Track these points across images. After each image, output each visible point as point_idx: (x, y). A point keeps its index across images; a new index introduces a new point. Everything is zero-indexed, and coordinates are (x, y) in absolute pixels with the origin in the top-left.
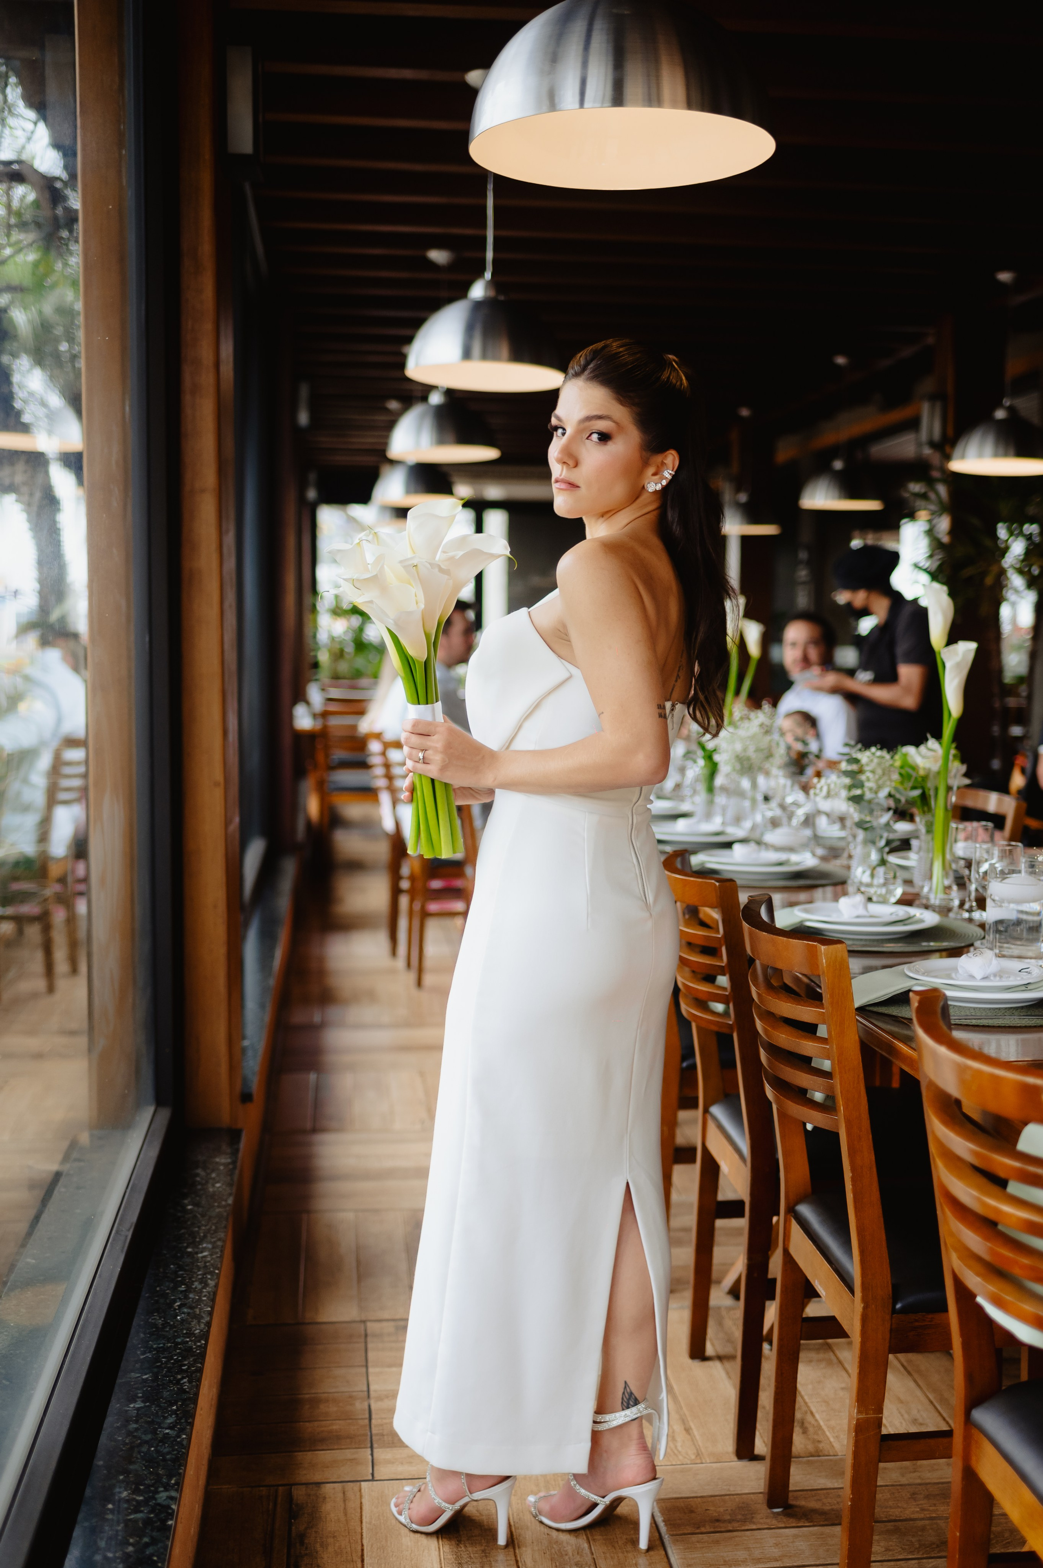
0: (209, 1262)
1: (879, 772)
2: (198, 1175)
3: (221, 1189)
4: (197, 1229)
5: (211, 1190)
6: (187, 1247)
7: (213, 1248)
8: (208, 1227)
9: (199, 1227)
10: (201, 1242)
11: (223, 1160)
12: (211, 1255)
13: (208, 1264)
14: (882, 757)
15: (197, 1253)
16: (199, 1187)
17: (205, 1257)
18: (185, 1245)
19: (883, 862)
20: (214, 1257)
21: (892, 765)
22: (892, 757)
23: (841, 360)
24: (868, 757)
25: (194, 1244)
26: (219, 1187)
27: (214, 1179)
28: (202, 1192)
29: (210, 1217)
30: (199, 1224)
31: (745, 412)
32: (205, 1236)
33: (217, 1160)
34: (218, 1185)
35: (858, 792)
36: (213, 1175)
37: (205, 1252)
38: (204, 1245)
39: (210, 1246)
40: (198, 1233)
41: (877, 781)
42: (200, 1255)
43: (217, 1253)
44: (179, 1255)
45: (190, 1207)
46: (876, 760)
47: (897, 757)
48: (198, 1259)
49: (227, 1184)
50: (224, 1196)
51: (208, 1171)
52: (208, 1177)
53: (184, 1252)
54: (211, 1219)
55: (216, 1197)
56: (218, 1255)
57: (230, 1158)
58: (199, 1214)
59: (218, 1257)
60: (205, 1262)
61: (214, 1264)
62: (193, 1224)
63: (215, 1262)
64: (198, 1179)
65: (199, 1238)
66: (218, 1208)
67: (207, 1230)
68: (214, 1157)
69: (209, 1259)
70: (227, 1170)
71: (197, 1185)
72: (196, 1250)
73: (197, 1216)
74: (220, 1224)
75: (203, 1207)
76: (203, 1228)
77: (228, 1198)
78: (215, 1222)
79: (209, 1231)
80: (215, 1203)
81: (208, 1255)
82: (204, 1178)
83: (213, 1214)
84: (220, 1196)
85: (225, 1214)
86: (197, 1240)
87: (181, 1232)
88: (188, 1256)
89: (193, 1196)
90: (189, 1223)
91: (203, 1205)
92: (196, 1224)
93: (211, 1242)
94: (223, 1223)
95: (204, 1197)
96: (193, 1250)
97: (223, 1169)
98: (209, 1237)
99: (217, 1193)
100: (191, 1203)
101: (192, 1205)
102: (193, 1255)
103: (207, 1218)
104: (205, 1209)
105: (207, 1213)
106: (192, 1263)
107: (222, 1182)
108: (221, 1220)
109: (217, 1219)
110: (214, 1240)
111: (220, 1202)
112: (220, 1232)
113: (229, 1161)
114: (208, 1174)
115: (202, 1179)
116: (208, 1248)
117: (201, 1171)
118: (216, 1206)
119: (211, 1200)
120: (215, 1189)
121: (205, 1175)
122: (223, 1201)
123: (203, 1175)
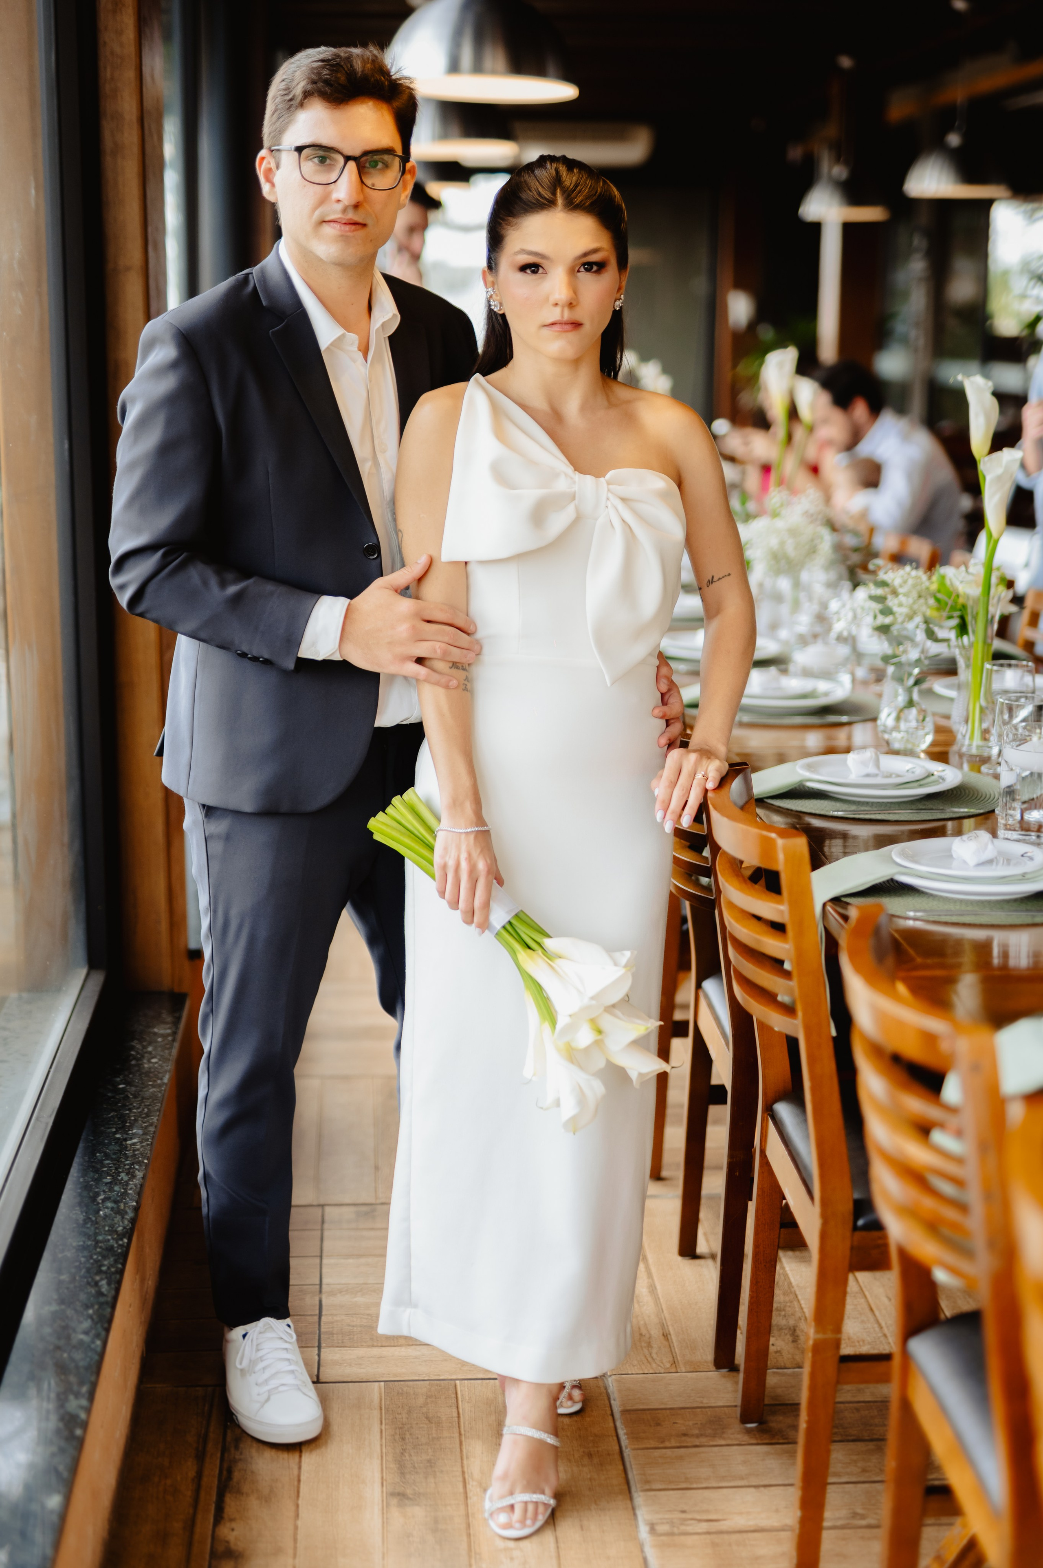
0: (138, 1150)
1: (915, 594)
2: (133, 1048)
3: (156, 1065)
4: (127, 1112)
5: (146, 1066)
6: (115, 1133)
7: (143, 1134)
8: (139, 1110)
9: (130, 1110)
10: (131, 1127)
11: (162, 1030)
12: (141, 1142)
13: (136, 1153)
14: (917, 577)
15: (126, 1140)
16: (133, 1062)
17: (134, 1144)
18: (114, 1130)
19: (910, 704)
20: (144, 1144)
21: (927, 588)
22: (930, 578)
23: (960, 4)
24: (902, 577)
25: (123, 1129)
26: (156, 1063)
27: (150, 1053)
28: (136, 1068)
29: (143, 1098)
30: (131, 1106)
31: (846, 62)
32: (136, 1120)
33: (156, 1030)
34: (154, 1060)
35: (887, 620)
36: (150, 1049)
37: (135, 1139)
38: (134, 1131)
39: (140, 1132)
40: (129, 1117)
41: (911, 608)
42: (129, 1142)
43: (147, 1140)
44: (106, 1141)
45: (121, 1086)
46: (910, 582)
47: (935, 578)
48: (126, 1147)
49: (164, 1059)
50: (160, 1073)
51: (144, 1043)
52: (145, 1050)
53: (112, 1139)
54: (144, 1100)
55: (151, 1075)
56: (149, 1143)
57: (169, 1028)
58: (132, 1094)
59: (148, 1145)
60: (134, 1151)
61: (144, 1153)
62: (124, 1106)
63: (145, 1151)
64: (133, 1053)
65: (129, 1123)
66: (152, 1088)
67: (139, 1113)
68: (154, 1027)
69: (138, 1147)
70: (166, 1042)
71: (131, 1060)
72: (125, 1136)
73: (128, 1097)
74: (153, 1107)
75: (136, 1086)
76: (135, 1111)
77: (164, 1076)
78: (148, 1104)
79: (141, 1115)
80: (150, 1081)
81: (138, 1142)
82: (140, 1052)
83: (147, 1094)
84: (156, 1073)
85: (160, 1095)
86: (128, 1124)
87: (110, 1116)
88: (116, 1143)
89: (126, 1073)
90: (120, 1105)
91: (136, 1084)
92: (128, 1106)
93: (142, 1127)
94: (157, 1106)
95: (137, 1075)
96: (122, 1136)
97: (162, 1041)
98: (140, 1122)
99: (152, 1070)
100: (124, 1081)
101: (124, 1084)
102: (122, 1142)
103: (139, 1099)
104: (138, 1088)
105: (140, 1093)
106: (120, 1151)
107: (158, 1057)
108: (155, 1101)
109: (151, 1100)
110: (145, 1124)
111: (155, 1081)
112: (153, 1116)
113: (169, 1031)
114: (145, 1047)
115: (138, 1053)
116: (138, 1134)
117: (137, 1043)
118: (150, 1085)
119: (146, 1079)
120: (151, 1065)
121: (141, 1048)
122: (159, 1080)
123: (138, 1049)
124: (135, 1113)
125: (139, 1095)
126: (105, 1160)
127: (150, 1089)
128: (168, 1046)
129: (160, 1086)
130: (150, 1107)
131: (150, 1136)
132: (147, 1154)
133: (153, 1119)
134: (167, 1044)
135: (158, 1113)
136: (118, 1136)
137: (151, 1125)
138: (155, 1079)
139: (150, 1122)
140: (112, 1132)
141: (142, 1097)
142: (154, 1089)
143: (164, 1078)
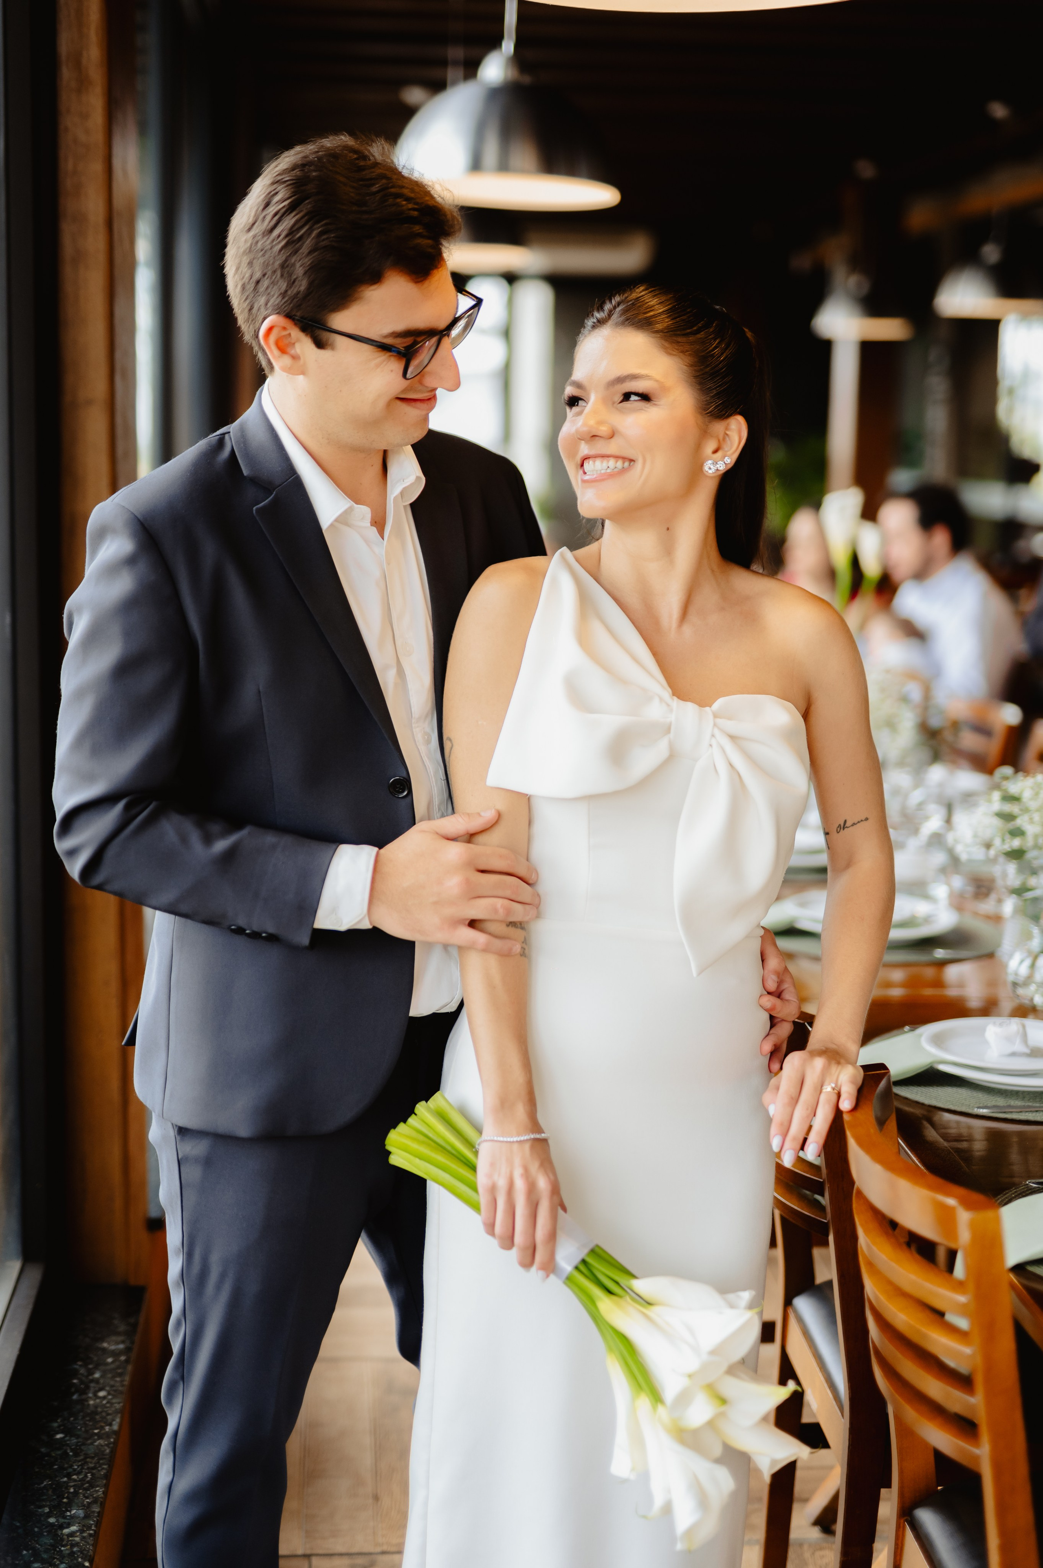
0: (77, 1544)
2: (75, 1373)
3: (104, 1402)
4: (65, 1479)
6: (49, 1515)
7: (87, 1517)
8: (80, 1477)
9: (69, 1476)
10: (69, 1506)
11: (113, 1345)
12: (82, 1531)
13: (75, 1549)
15: (62, 1527)
16: (75, 1397)
17: (72, 1534)
18: (47, 1510)
20: (85, 1535)
23: (999, 111)
25: (60, 1509)
26: (104, 1398)
27: (97, 1381)
28: (79, 1407)
29: (87, 1456)
30: (70, 1470)
31: (866, 170)
32: (76, 1493)
33: (105, 1345)
34: (102, 1394)
36: (97, 1375)
37: (73, 1526)
38: (73, 1512)
39: (81, 1513)
40: (67, 1487)
42: (66, 1531)
43: (89, 1528)
44: (36, 1529)
45: (59, 1436)
48: (62, 1540)
49: (114, 1392)
50: (108, 1414)
51: (91, 1366)
52: (91, 1377)
53: (44, 1525)
54: (88, 1460)
55: (97, 1417)
56: (91, 1532)
57: (123, 1342)
58: (72, 1450)
59: (90, 1535)
60: (72, 1546)
61: (85, 1550)
62: (62, 1468)
63: (86, 1545)
64: (75, 1381)
65: (67, 1498)
66: (99, 1439)
67: (80, 1480)
68: (102, 1340)
69: (77, 1539)
70: (117, 1363)
71: (73, 1394)
72: (61, 1520)
73: (67, 1454)
74: (99, 1471)
75: (78, 1437)
76: (75, 1477)
77: (114, 1420)
78: (91, 1465)
79: (83, 1485)
80: (96, 1429)
81: (77, 1531)
82: (84, 1378)
83: (91, 1450)
84: (104, 1414)
86: (65, 1500)
87: (43, 1485)
88: (49, 1532)
89: (66, 1414)
90: (56, 1467)
91: (79, 1433)
92: (66, 1469)
93: (84, 1506)
94: (103, 1469)
95: (80, 1418)
96: (57, 1521)
97: (113, 1362)
98: (81, 1496)
99: (99, 1410)
100: (62, 1428)
101: (62, 1433)
102: (56, 1530)
103: (82, 1457)
104: (80, 1440)
105: (83, 1447)
106: (54, 1546)
107: (107, 1388)
108: (101, 1462)
110: (88, 1500)
111: (102, 1428)
112: (98, 1486)
113: (121, 1346)
114: (91, 1372)
115: (82, 1382)
116: (78, 1517)
117: (81, 1366)
118: (96, 1434)
119: (91, 1423)
120: (98, 1401)
121: (86, 1374)
122: (107, 1425)
123: (82, 1374)
124: (75, 1480)
125: (82, 1450)
126: (33, 1562)
127: (95, 1441)
128: (119, 1371)
129: (108, 1436)
130: (94, 1471)
131: (94, 1521)
132: (88, 1551)
133: (98, 1491)
134: (118, 1368)
135: (105, 1481)
136: (52, 1520)
137: (95, 1501)
138: (103, 1424)
139: (95, 1495)
140: (45, 1513)
141: (85, 1454)
142: (101, 1441)
143: (114, 1423)
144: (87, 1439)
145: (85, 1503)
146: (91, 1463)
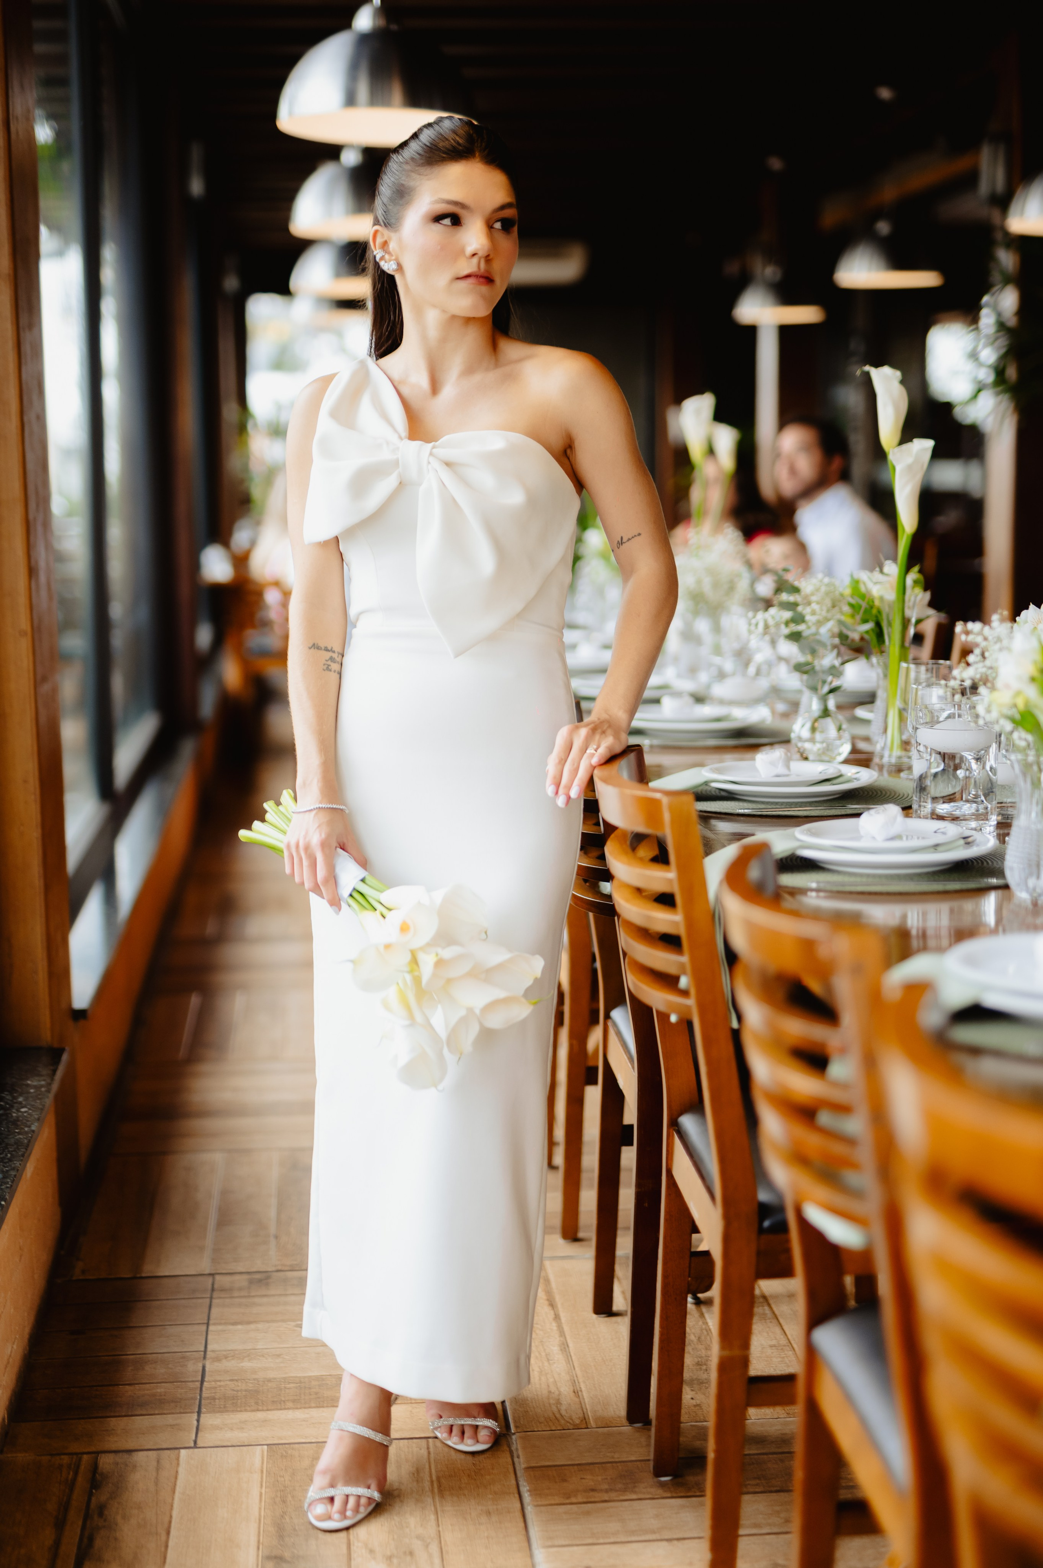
3: (25, 1114)
5: (14, 1115)
8: (2, 1156)
11: (36, 1082)
19: (826, 714)
26: (25, 1112)
27: (20, 1103)
28: (4, 1117)
33: (29, 1082)
34: (23, 1110)
36: (21, 1099)
43: (7, 1183)
49: (35, 1108)
50: (28, 1121)
51: (15, 1095)
52: (15, 1101)
54: (8, 1147)
55: (19, 1123)
56: (8, 1186)
57: (44, 1080)
59: (7, 1187)
64: (2, 1103)
66: (18, 1135)
67: (1, 1158)
68: (27, 1079)
70: (40, 1091)
74: (17, 1152)
77: (33, 1124)
79: (3, 1160)
80: (17, 1129)
82: (9, 1102)
83: (12, 1141)
84: (24, 1121)
85: (26, 1141)
94: (21, 1151)
95: (4, 1123)
97: (34, 1092)
99: (21, 1119)
103: (3, 1145)
104: (3, 1135)
105: (6, 1140)
107: (31, 1106)
108: (19, 1147)
109: (15, 1146)
110: (7, 1169)
111: (22, 1129)
112: (15, 1161)
113: (43, 1083)
114: (15, 1098)
115: (7, 1103)
117: (7, 1095)
118: (16, 1132)
119: (13, 1126)
120: (20, 1114)
121: (11, 1099)
122: (27, 1127)
123: (8, 1100)
125: (4, 1141)
127: (16, 1136)
128: (40, 1097)
129: (27, 1133)
130: (14, 1153)
131: (10, 1180)
133: (16, 1163)
134: (41, 1094)
137: (13, 1169)
138: (22, 1127)
141: (7, 1143)
142: (21, 1136)
143: (32, 1126)
144: (9, 1135)
145: (4, 1170)
146: (11, 1148)
